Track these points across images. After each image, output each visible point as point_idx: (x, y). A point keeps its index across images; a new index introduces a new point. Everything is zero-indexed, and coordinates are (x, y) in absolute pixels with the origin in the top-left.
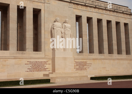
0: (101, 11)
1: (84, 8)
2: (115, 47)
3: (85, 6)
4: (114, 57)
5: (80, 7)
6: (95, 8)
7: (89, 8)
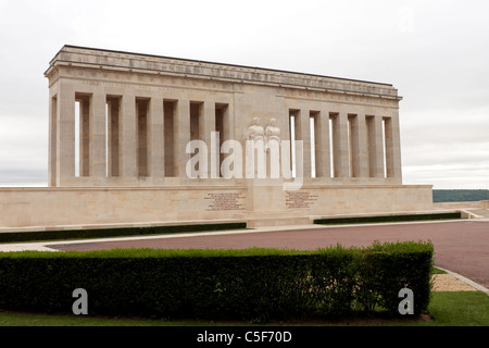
0: (336, 98)
1: (305, 96)
2: (364, 164)
3: (307, 90)
4: (362, 184)
5: (297, 95)
6: (326, 93)
7: (313, 94)
